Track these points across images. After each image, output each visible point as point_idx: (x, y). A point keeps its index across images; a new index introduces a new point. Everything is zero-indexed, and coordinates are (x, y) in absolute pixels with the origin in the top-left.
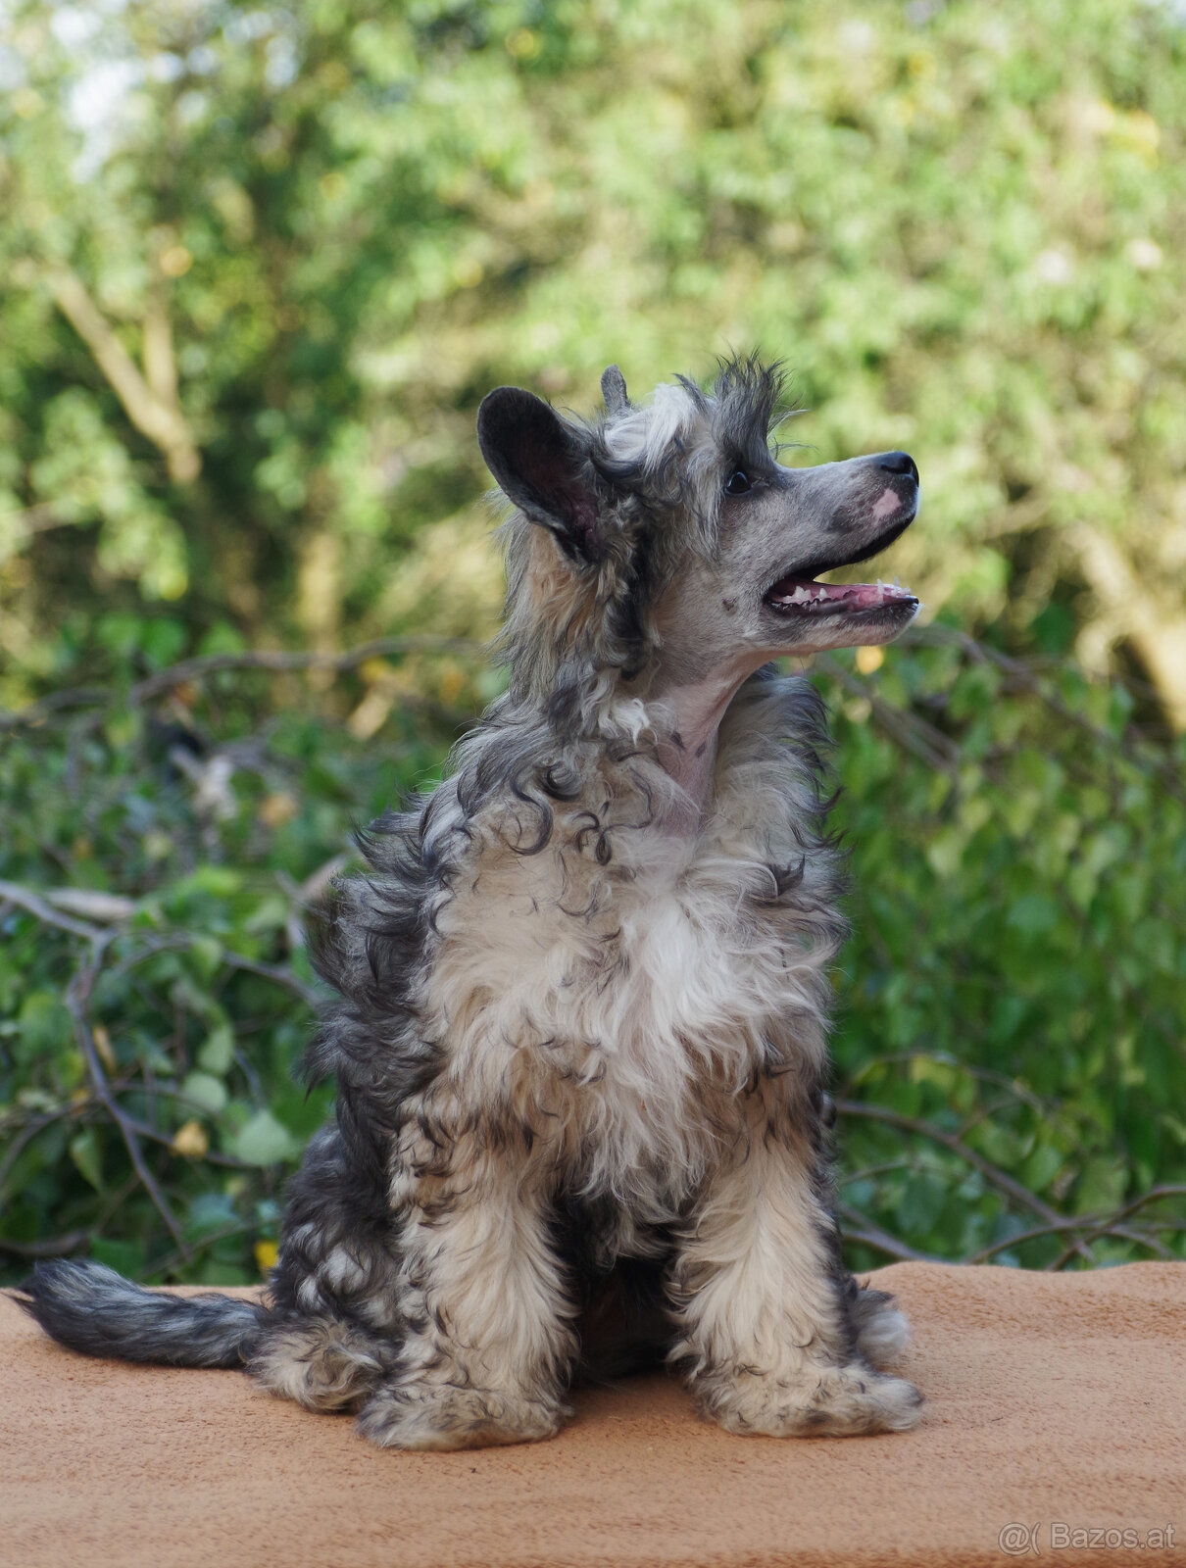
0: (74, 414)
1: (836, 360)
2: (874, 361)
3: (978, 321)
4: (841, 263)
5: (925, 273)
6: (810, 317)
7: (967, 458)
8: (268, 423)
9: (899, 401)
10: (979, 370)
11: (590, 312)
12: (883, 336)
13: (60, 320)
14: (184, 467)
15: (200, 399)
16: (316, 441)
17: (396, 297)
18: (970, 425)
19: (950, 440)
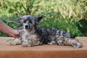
0: (22, 7)
1: (51, 5)
2: (53, 5)
3: (57, 4)
4: (52, 1)
5: (55, 2)
6: (50, 4)
7: (56, 9)
8: (30, 7)
9: (54, 7)
10: (57, 6)
11: (42, 3)
12: (53, 4)
13: (22, 4)
14: (26, 9)
15: (27, 7)
16: (31, 8)
17: (34, 2)
18: (57, 8)
19: (56, 8)
